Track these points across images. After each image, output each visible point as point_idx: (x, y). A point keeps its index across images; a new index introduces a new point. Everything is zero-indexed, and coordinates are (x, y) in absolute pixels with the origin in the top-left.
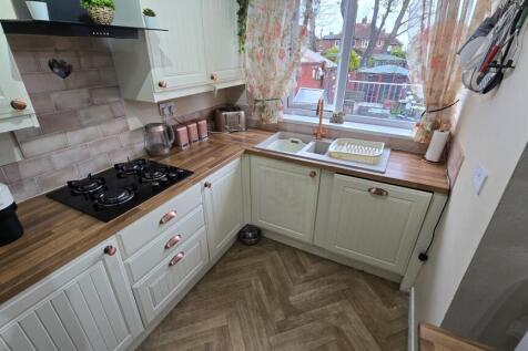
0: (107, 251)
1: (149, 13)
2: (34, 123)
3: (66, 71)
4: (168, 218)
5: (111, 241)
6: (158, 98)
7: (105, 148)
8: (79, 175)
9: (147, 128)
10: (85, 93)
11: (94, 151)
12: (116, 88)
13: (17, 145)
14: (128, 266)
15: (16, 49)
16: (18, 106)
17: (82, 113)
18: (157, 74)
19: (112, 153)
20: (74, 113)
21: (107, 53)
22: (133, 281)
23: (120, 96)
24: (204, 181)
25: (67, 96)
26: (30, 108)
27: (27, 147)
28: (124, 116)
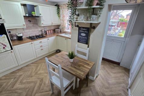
0: (32, 43)
1: (40, 14)
2: (25, 27)
3: (30, 21)
4: (41, 42)
5: (32, 42)
6: (42, 26)
7: (35, 33)
8: (31, 36)
9: (41, 30)
10: (32, 25)
11: (33, 33)
12: (37, 24)
13: (24, 30)
14: (34, 47)
15: (25, 19)
16: (24, 25)
17: (32, 27)
18: (42, 22)
19: (36, 33)
20: (31, 27)
21: (36, 19)
22: (35, 50)
23: (37, 25)
24: (48, 38)
25: (31, 25)
26: (25, 25)
27: (24, 31)
28: (38, 28)
